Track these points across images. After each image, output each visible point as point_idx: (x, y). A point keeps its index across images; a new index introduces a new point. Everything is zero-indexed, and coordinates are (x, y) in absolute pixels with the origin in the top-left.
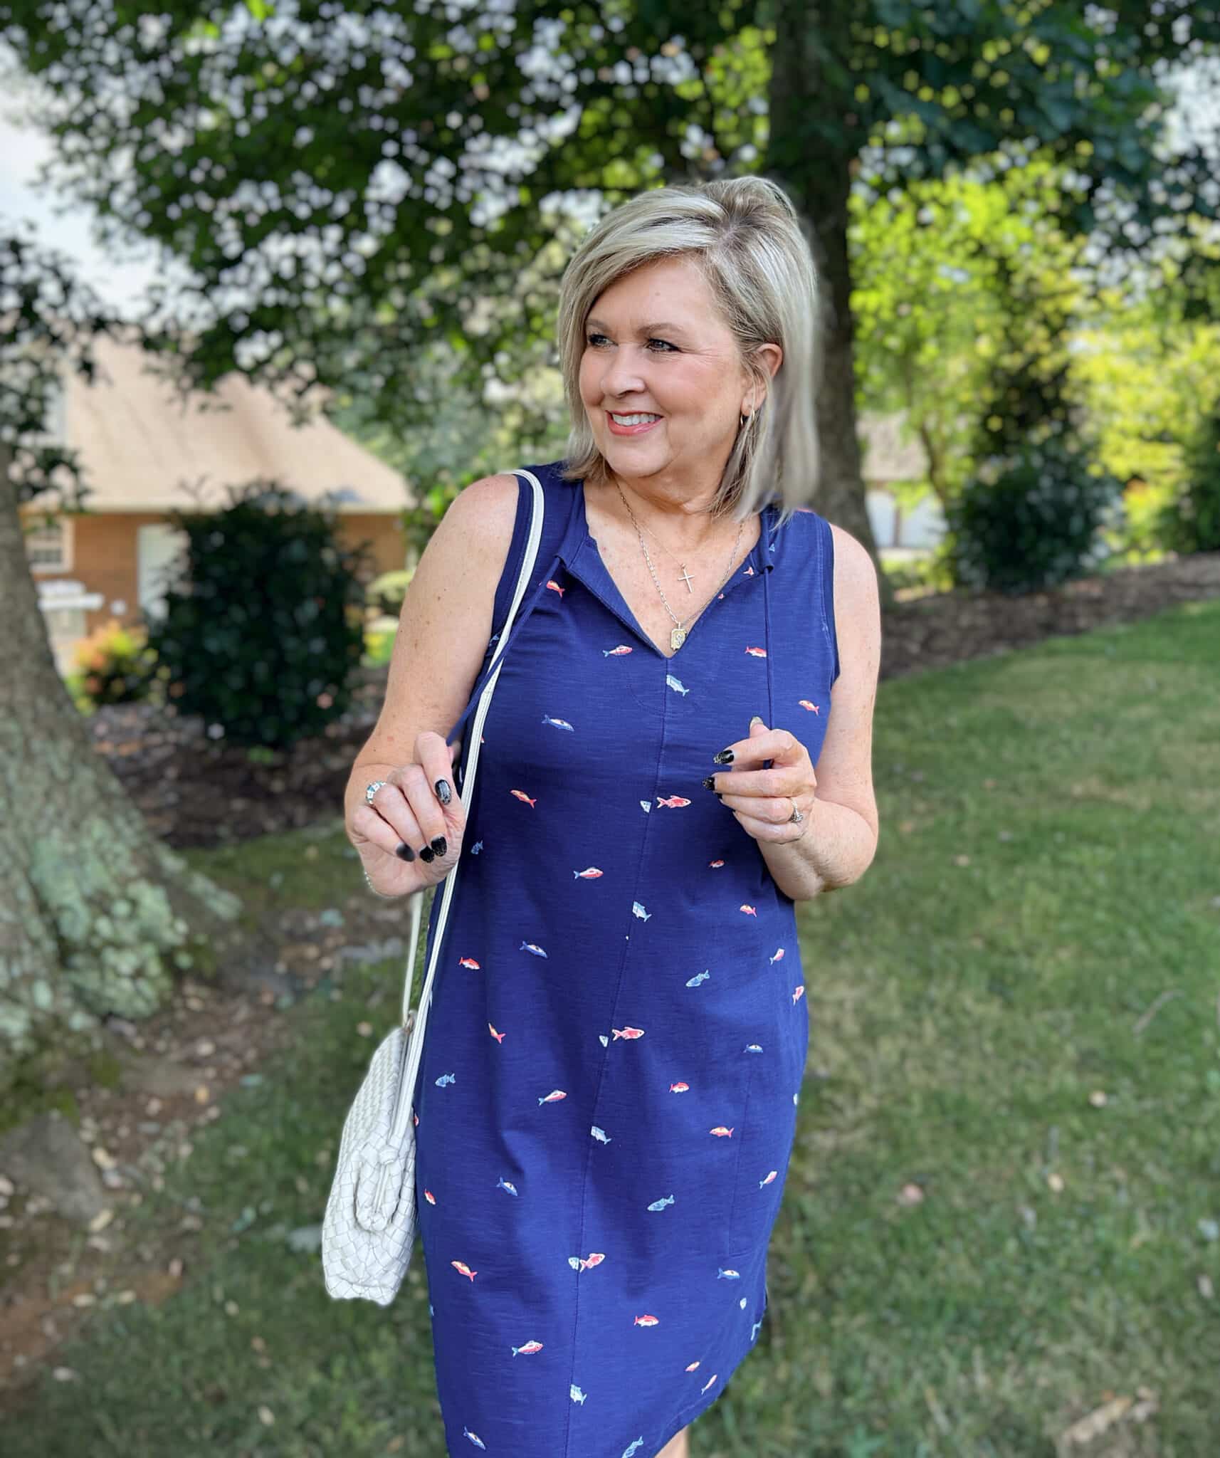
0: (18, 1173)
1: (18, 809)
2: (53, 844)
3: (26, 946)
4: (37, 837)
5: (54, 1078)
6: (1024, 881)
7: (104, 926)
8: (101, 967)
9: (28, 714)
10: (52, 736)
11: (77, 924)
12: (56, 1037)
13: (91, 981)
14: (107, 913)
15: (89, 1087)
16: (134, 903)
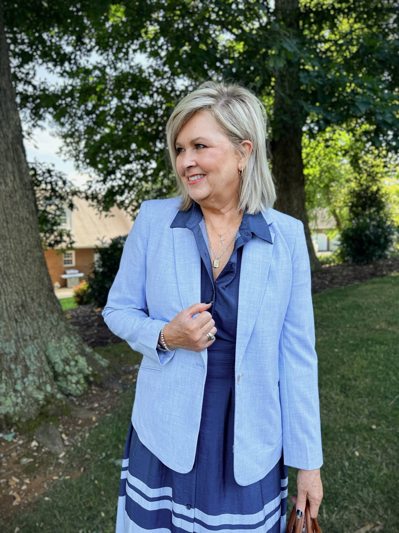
0: (40, 440)
1: (42, 334)
2: (52, 344)
3: (44, 374)
4: (48, 342)
5: (51, 412)
6: (356, 356)
7: (67, 368)
8: (67, 380)
9: (45, 306)
10: (52, 312)
11: (60, 367)
12: (52, 400)
13: (64, 384)
14: (68, 364)
15: (62, 416)
16: (77, 362)
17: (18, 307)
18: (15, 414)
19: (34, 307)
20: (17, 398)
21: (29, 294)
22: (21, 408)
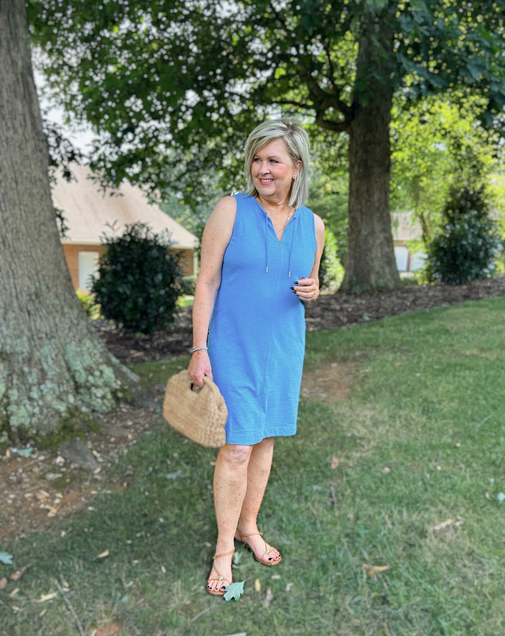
0: (67, 456)
1: (60, 333)
2: (72, 348)
3: (65, 382)
4: (66, 344)
5: (77, 427)
7: (91, 378)
8: (90, 393)
9: (63, 298)
10: (71, 307)
11: (82, 377)
12: (77, 414)
13: (87, 398)
14: (92, 374)
15: (89, 432)
16: (101, 372)
17: (30, 295)
18: (32, 426)
19: (50, 298)
20: (34, 407)
21: (44, 280)
22: (39, 419)
